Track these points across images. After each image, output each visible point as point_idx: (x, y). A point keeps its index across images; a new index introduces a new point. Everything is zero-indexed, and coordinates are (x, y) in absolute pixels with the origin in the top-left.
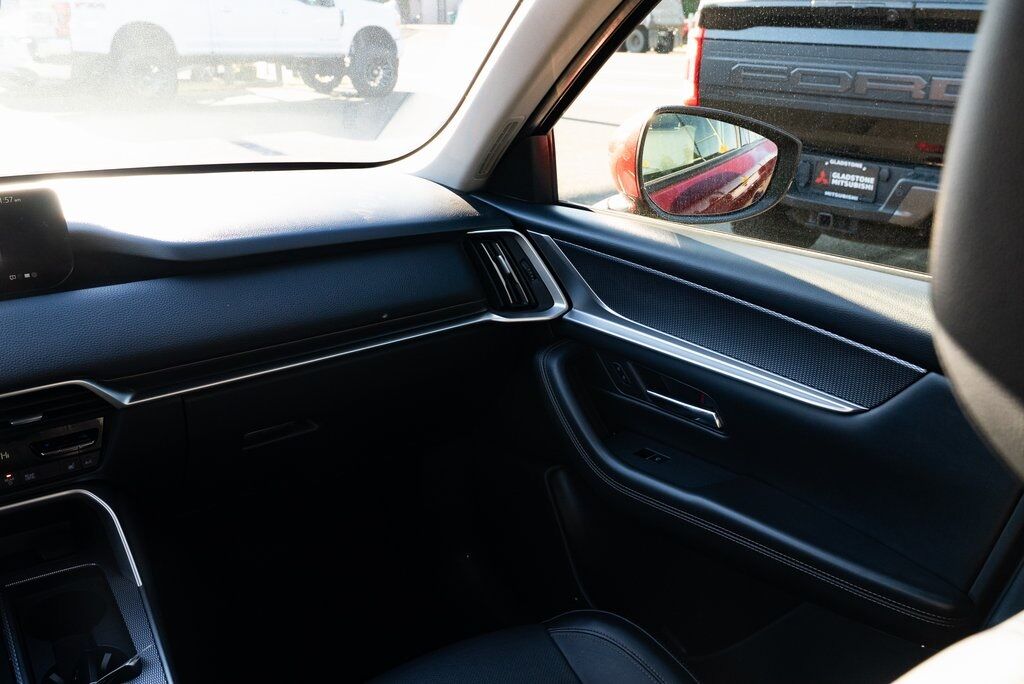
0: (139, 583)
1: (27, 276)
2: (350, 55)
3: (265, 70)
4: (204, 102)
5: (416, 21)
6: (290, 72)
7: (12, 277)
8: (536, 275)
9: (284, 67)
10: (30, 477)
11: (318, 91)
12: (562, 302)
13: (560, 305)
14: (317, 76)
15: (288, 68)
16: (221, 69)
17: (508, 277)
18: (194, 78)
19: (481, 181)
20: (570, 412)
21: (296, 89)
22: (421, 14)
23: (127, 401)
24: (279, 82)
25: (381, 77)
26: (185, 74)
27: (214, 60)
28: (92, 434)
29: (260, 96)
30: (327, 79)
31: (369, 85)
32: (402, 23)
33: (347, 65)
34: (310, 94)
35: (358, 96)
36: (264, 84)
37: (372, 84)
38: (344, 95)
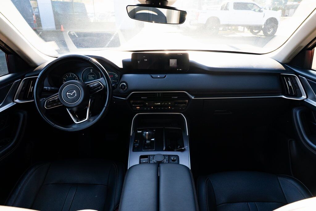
0: (188, 135)
1: (180, 70)
2: (264, 25)
3: (240, 28)
4: (224, 36)
5: (286, 16)
6: (247, 29)
7: (178, 70)
8: (299, 88)
9: (245, 28)
10: (173, 109)
11: (253, 34)
12: (304, 96)
13: (304, 97)
14: (254, 30)
15: (246, 28)
16: (230, 28)
17: (290, 87)
18: (223, 30)
19: (288, 61)
20: (299, 126)
21: (248, 33)
22: (288, 14)
23: (193, 98)
24: (243, 32)
25: (272, 31)
26: (221, 29)
27: (228, 25)
28: (185, 103)
29: (238, 35)
30: (256, 31)
31: (267, 33)
32: (282, 16)
33: (263, 28)
34: (251, 35)
35: (263, 36)
36: (239, 32)
37: (269, 33)
38: (260, 35)
